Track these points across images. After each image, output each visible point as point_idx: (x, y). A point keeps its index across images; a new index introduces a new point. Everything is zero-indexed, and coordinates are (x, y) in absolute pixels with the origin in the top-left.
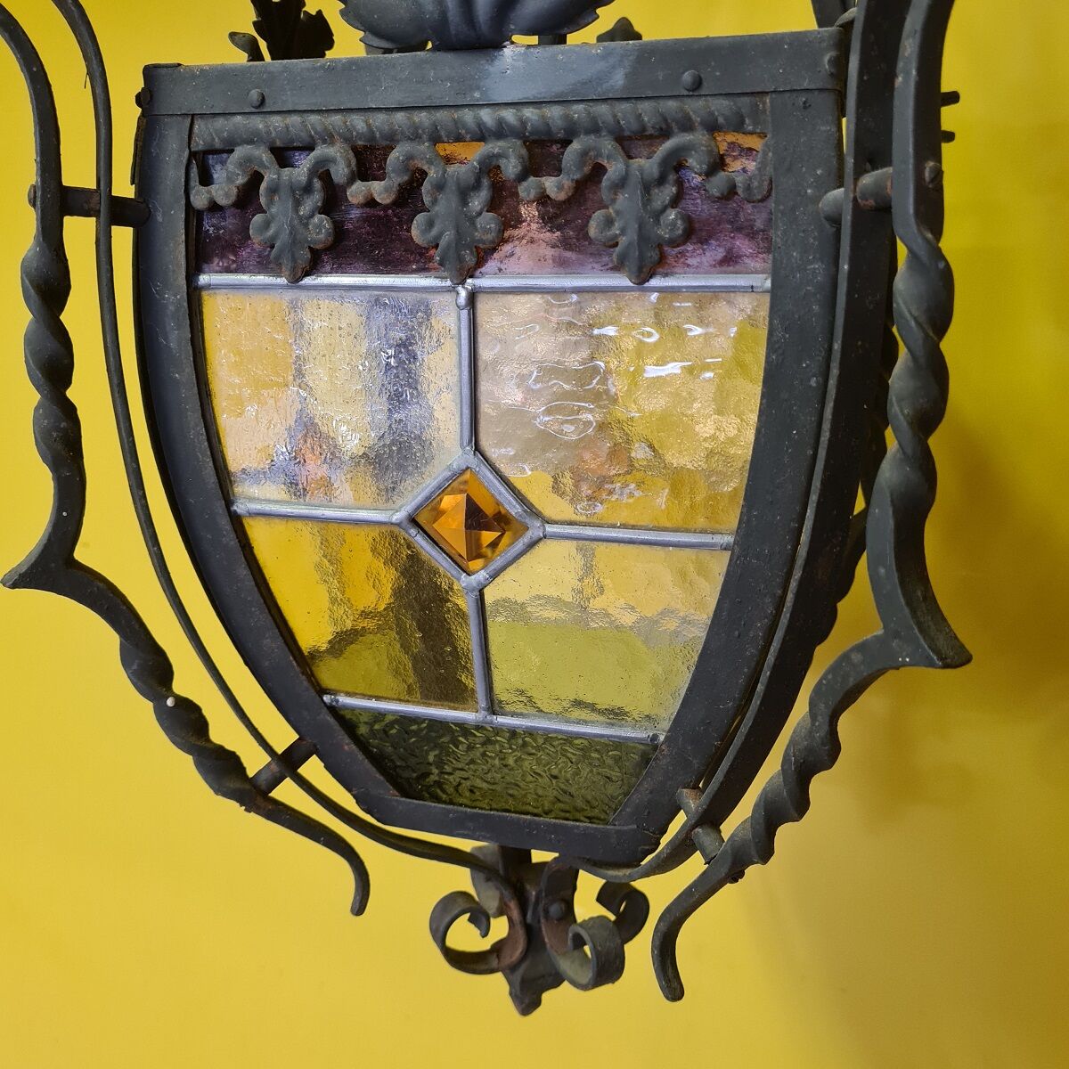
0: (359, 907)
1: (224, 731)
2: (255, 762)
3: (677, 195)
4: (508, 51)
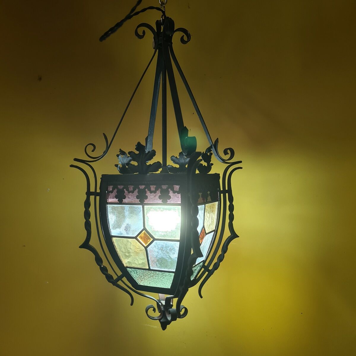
0: (132, 304)
1: (110, 272)
2: (115, 277)
3: (169, 193)
4: (148, 174)
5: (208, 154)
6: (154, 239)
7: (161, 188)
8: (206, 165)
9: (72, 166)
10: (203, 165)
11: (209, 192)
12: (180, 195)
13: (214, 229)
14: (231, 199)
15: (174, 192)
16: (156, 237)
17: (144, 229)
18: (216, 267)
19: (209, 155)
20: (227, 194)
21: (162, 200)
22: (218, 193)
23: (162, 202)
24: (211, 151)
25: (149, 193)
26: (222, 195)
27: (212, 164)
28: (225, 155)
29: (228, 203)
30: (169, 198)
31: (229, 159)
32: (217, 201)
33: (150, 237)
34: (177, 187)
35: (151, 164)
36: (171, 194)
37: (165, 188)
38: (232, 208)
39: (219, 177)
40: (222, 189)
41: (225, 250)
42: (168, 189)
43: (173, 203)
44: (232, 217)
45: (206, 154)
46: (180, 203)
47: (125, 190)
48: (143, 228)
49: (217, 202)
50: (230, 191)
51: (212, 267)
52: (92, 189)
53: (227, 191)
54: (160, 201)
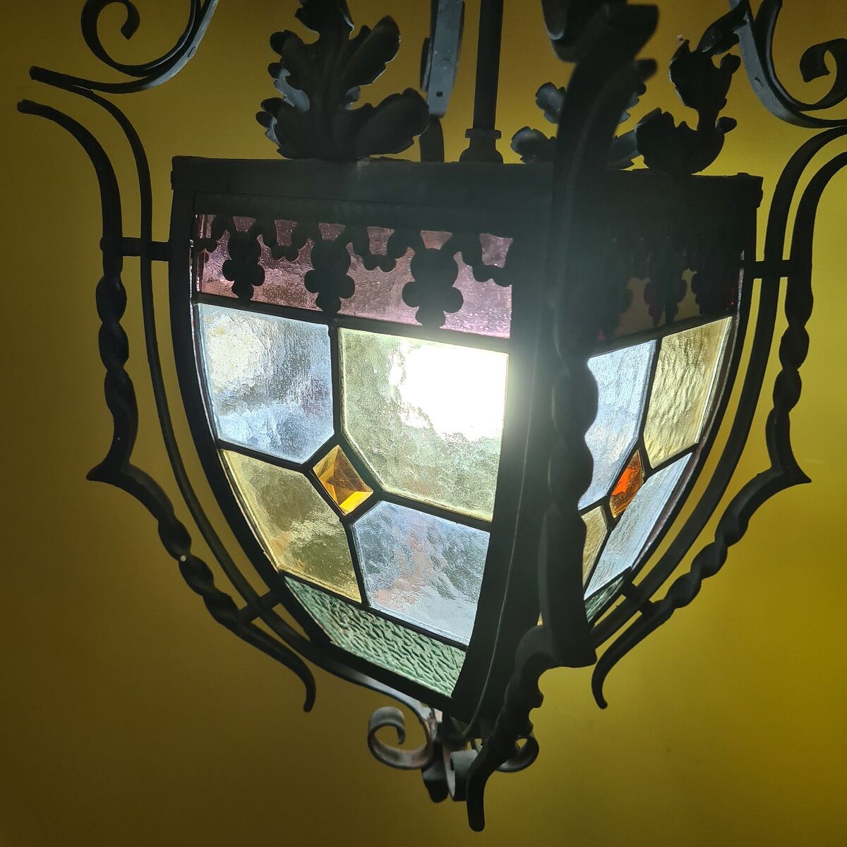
3: (455, 277)
4: (360, 164)
5: (717, 60)
6: (380, 495)
7: (418, 244)
8: (693, 124)
9: (27, 107)
10: (677, 125)
11: (688, 275)
12: (506, 294)
13: (696, 441)
14: (801, 306)
15: (482, 274)
16: (387, 487)
17: (339, 438)
18: (684, 594)
19: (718, 66)
20: (784, 282)
21: (418, 308)
22: (742, 273)
23: (414, 322)
24: (736, 40)
25: (361, 267)
26: (757, 283)
27: (730, 124)
28: (808, 78)
29: (781, 324)
30: (455, 301)
31: (826, 103)
32: (731, 312)
33: (361, 480)
34: (497, 248)
35: (375, 105)
36: (465, 282)
37: (438, 247)
38: (796, 348)
39: (758, 196)
40: (760, 256)
41: (733, 530)
42: (449, 249)
43: (474, 331)
44: (788, 391)
45: (702, 58)
46: (507, 335)
47: (260, 239)
48: (332, 433)
49: (729, 319)
50: (800, 268)
51: (665, 596)
52: (131, 228)
53: (785, 269)
54: (408, 315)
